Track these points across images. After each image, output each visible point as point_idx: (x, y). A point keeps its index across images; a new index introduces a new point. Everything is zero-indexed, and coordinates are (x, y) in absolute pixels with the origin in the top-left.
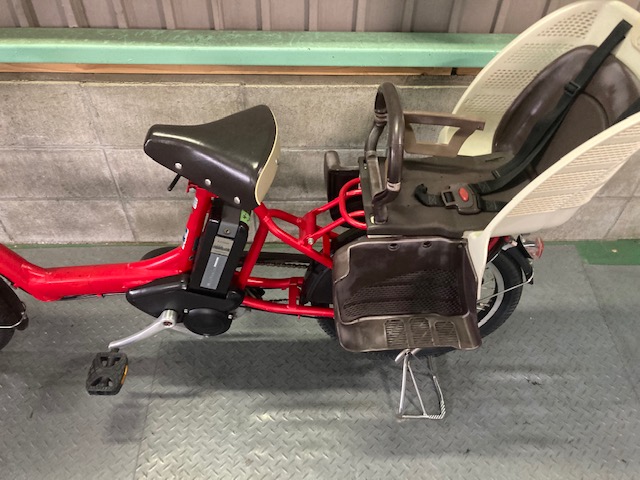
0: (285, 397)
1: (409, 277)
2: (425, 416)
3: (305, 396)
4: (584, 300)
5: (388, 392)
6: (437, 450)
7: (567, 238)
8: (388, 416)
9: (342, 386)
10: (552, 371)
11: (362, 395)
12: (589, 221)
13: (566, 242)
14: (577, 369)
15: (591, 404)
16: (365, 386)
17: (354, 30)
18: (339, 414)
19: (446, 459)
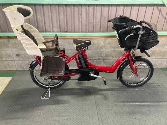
7: (158, 67)
12: (161, 64)
13: (158, 68)
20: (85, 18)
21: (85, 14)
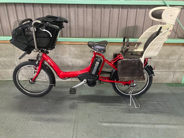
0: (106, 104)
1: (131, 68)
2: (136, 107)
3: (109, 104)
4: (169, 92)
5: (127, 104)
6: (139, 113)
7: (163, 82)
8: (128, 107)
9: (117, 103)
10: (163, 102)
11: (122, 104)
12: (167, 78)
14: (168, 102)
15: (172, 107)
16: (123, 103)
17: (117, 37)
18: (118, 107)
19: (141, 114)
20: (74, 21)
21: (74, 16)
